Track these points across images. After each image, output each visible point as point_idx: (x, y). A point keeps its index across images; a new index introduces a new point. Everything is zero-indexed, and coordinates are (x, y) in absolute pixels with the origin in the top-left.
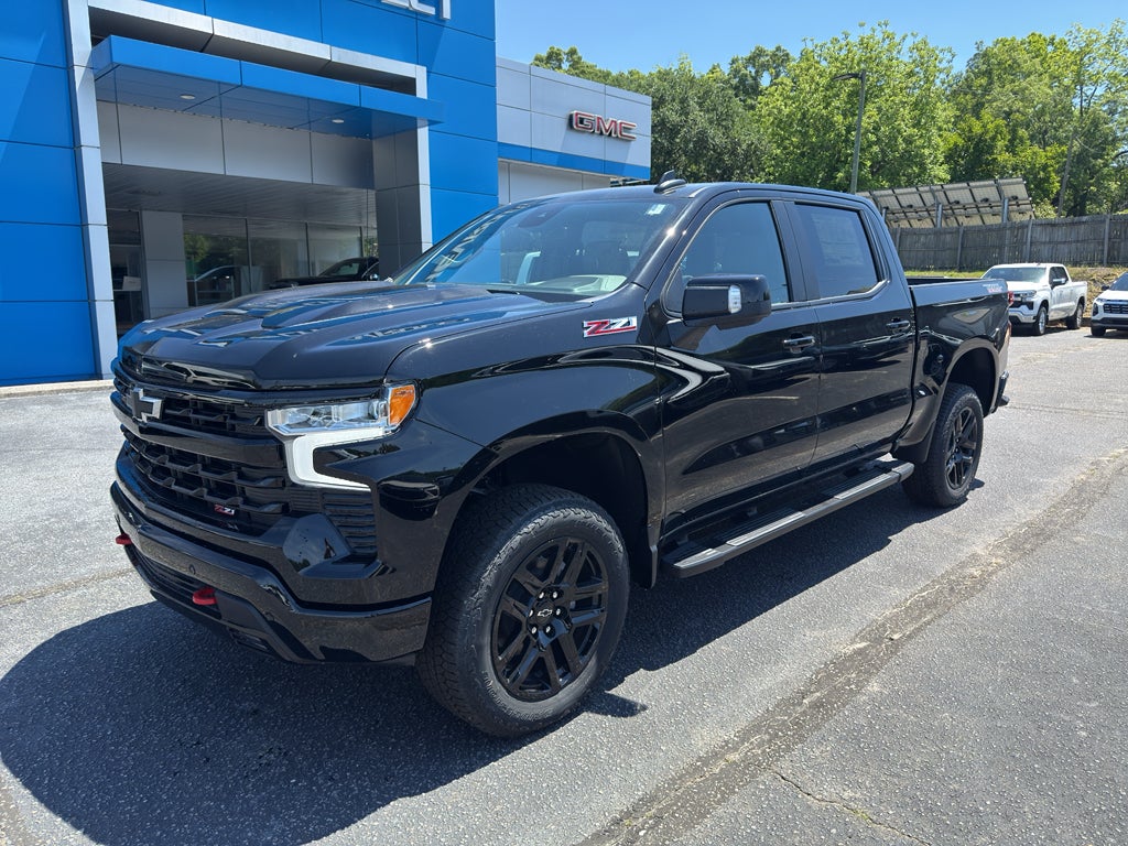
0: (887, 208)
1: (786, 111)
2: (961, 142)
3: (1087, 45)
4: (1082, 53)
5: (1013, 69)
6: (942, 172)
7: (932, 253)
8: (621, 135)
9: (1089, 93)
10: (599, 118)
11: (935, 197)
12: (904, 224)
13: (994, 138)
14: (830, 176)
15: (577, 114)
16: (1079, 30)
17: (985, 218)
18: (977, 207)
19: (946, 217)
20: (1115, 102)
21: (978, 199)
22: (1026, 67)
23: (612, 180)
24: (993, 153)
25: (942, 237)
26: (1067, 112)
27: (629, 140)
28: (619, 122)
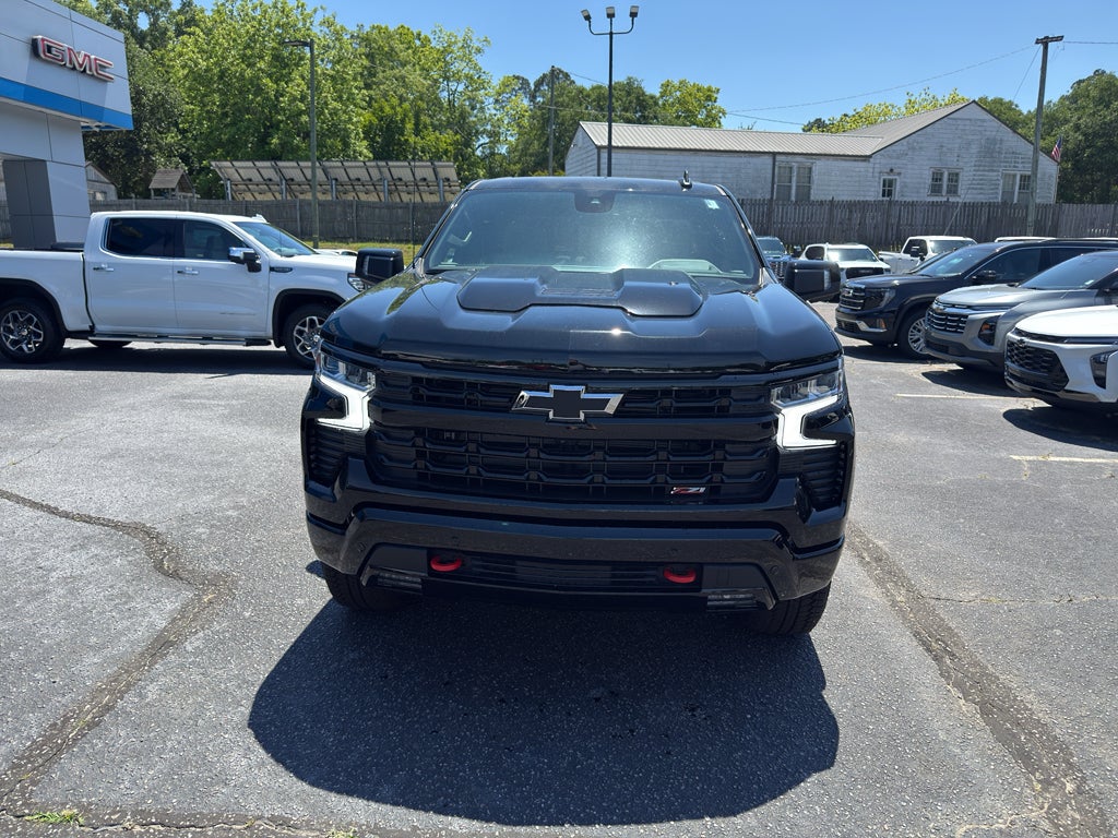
0: (336, 180)
1: (203, 65)
2: (376, 121)
3: (449, 46)
4: (445, 52)
5: (391, 54)
6: (362, 147)
7: (387, 226)
8: (96, 73)
9: (453, 89)
10: (69, 49)
11: (380, 172)
12: (350, 197)
13: (403, 121)
14: (263, 140)
15: (43, 40)
16: (440, 31)
17: (424, 195)
18: (417, 185)
19: (390, 192)
20: (474, 99)
21: (418, 178)
22: (403, 55)
23: (83, 124)
24: (403, 135)
25: (394, 211)
26: (437, 102)
27: (105, 80)
28: (93, 57)
